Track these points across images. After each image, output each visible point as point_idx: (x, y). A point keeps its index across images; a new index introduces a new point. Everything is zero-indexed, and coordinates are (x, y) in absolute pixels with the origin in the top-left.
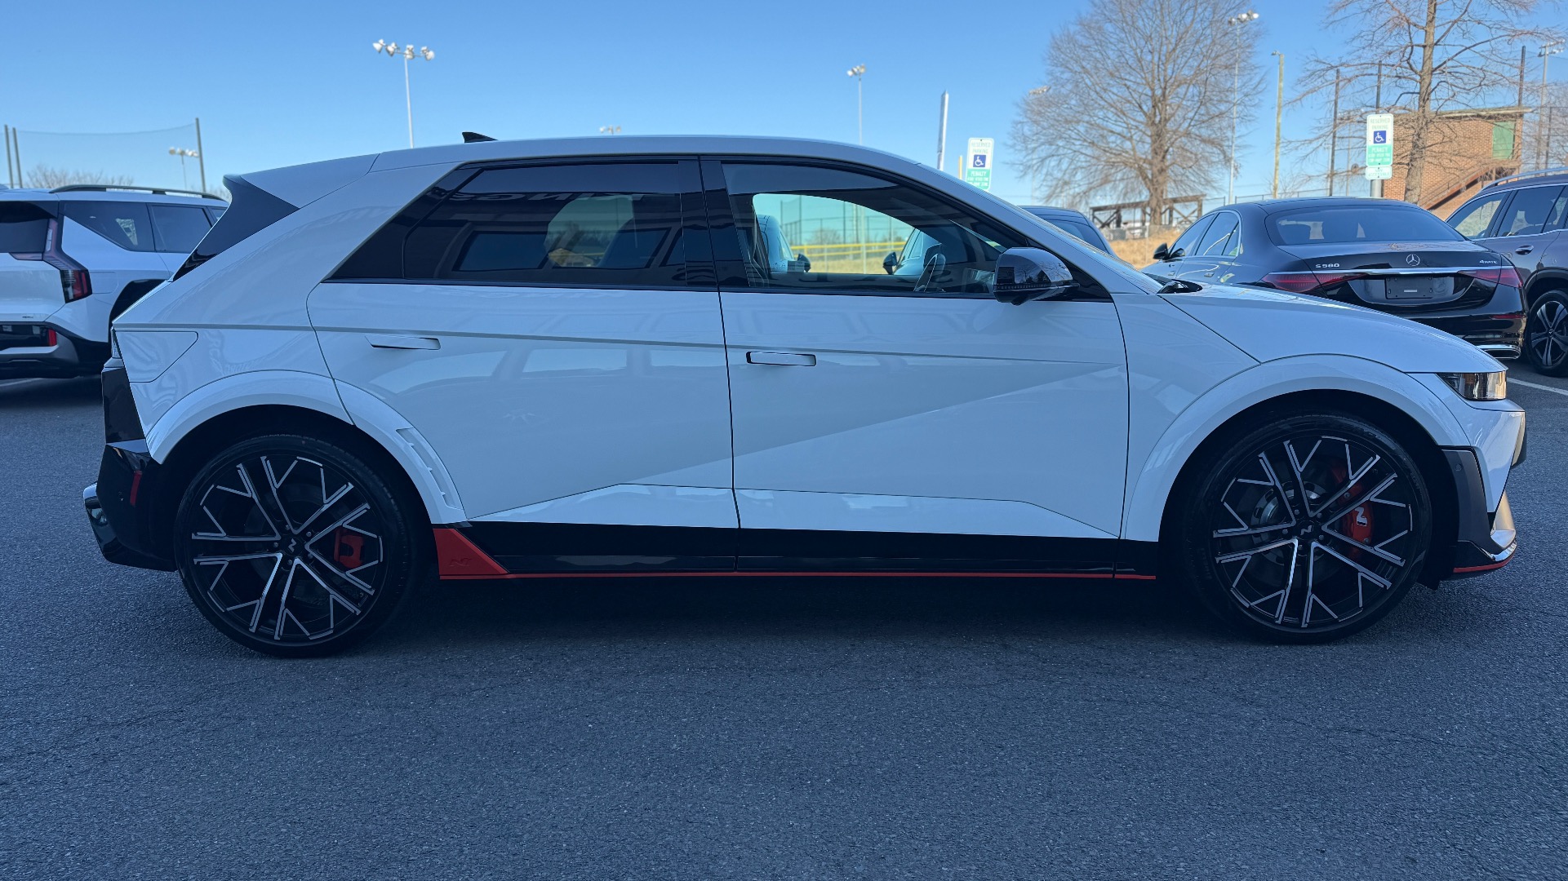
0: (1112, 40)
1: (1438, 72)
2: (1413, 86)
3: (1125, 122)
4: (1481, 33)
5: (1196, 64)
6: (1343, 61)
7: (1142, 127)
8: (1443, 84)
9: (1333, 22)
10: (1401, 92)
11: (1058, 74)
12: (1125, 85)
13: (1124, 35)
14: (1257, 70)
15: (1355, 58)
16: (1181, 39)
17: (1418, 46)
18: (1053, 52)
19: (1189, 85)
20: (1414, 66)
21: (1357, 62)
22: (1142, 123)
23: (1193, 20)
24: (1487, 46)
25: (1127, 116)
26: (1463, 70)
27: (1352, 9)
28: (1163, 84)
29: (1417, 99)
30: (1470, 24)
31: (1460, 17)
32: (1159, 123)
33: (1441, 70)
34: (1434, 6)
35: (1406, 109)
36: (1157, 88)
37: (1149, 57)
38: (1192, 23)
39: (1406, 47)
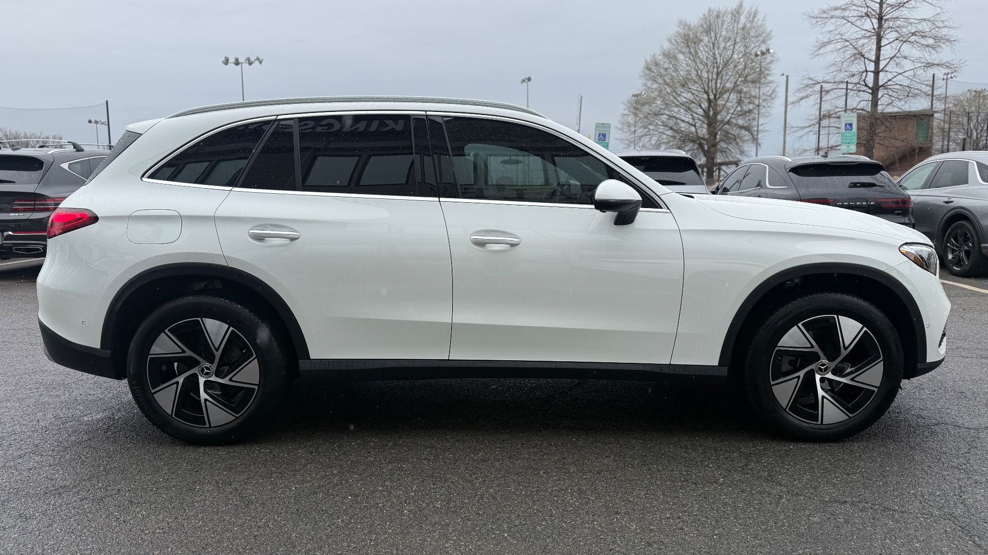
0: (683, 65)
1: (882, 88)
2: (868, 97)
3: (692, 115)
4: (907, 65)
5: (735, 80)
6: (825, 79)
7: (701, 118)
8: (885, 96)
9: (818, 55)
10: (860, 100)
11: (649, 85)
14: (772, 85)
15: (832, 77)
16: (726, 64)
17: (870, 71)
18: (646, 71)
19: (730, 94)
20: (867, 85)
21: (833, 81)
22: (702, 116)
23: (733, 52)
24: (910, 74)
25: (692, 112)
26: (897, 87)
27: (830, 48)
28: (714, 92)
29: (870, 104)
30: (901, 59)
31: (895, 55)
32: (712, 116)
33: (884, 87)
34: (879, 48)
35: (863, 110)
36: (711, 94)
37: (706, 76)
38: (732, 55)
39: (863, 72)
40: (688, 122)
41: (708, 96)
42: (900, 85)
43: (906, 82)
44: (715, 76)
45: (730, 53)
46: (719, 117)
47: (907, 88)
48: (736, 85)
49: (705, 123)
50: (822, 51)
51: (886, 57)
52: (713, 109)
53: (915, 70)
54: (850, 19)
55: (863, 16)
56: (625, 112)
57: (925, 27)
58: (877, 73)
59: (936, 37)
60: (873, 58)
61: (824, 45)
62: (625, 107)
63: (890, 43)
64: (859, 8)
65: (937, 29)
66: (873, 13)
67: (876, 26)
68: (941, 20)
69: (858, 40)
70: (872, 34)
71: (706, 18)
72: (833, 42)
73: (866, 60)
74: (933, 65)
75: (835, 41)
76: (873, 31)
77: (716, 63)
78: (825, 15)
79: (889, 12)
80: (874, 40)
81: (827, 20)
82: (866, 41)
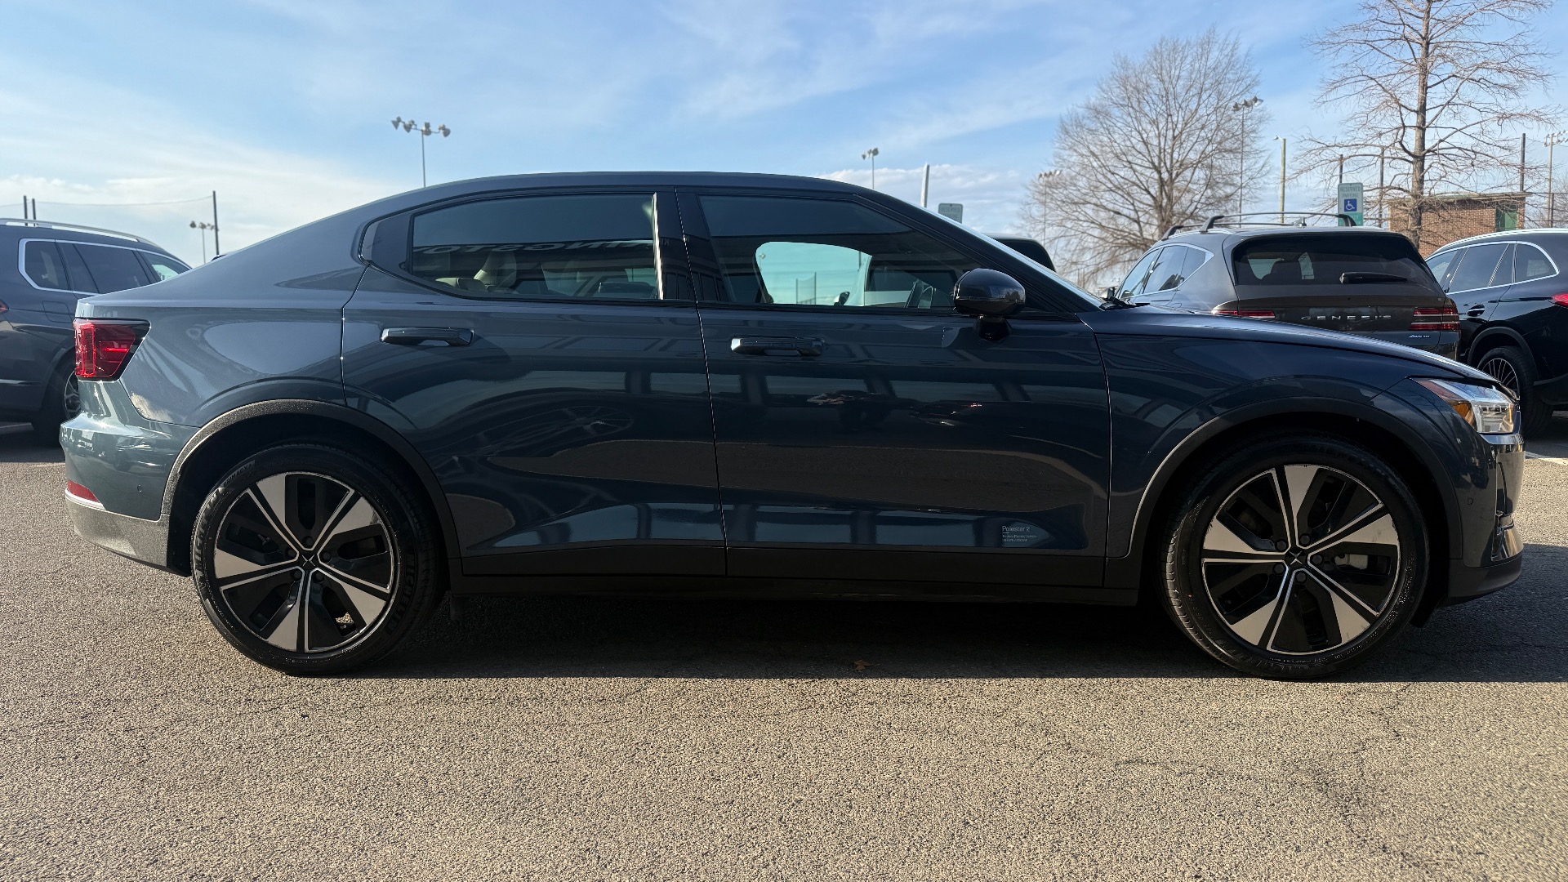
0: (1119, 125)
1: (1431, 153)
2: (1408, 168)
3: (1133, 204)
4: (1473, 116)
5: (1202, 148)
6: (1339, 141)
7: (1148, 209)
8: (1435, 165)
9: (1324, 102)
10: (1398, 173)
11: (1065, 157)
12: (1131, 168)
13: (1129, 120)
14: (1263, 154)
15: (1349, 138)
16: (1186, 124)
17: (1410, 127)
18: (1060, 134)
19: (1195, 168)
20: (1407, 149)
21: (1350, 144)
22: (1150, 206)
23: (1199, 105)
24: (1475, 129)
25: (1132, 198)
26: (1454, 151)
27: (1342, 91)
28: (1168, 167)
29: (1410, 179)
30: (1460, 107)
31: (1449, 102)
32: (1167, 204)
33: (1433, 151)
34: (1425, 88)
35: (1400, 189)
36: (1163, 170)
37: (1155, 142)
38: (1196, 110)
39: (1398, 129)
40: (1127, 217)
41: (1159, 173)
42: (1460, 149)
43: (1468, 143)
44: (1170, 143)
45: (1193, 106)
46: (1176, 208)
47: (1468, 152)
48: (1204, 155)
49: (1154, 217)
50: (1332, 96)
51: (1439, 102)
52: (1166, 193)
53: (1483, 123)
54: (1376, 44)
55: (1395, 40)
56: (1029, 200)
57: (1496, 56)
58: (1422, 128)
59: (1516, 70)
60: (1415, 106)
61: (1335, 85)
62: (1028, 193)
63: (1442, 81)
64: (1390, 26)
65: (1518, 58)
66: (1414, 36)
67: (1419, 52)
68: (1523, 43)
69: (1389, 78)
70: (1415, 68)
71: (1156, 51)
72: (1348, 81)
73: (1402, 108)
74: (1512, 115)
75: (1353, 80)
76: (1414, 63)
77: (1173, 123)
78: (1336, 40)
79: (1439, 33)
80: (1416, 78)
81: (1339, 47)
82: (1404, 77)
